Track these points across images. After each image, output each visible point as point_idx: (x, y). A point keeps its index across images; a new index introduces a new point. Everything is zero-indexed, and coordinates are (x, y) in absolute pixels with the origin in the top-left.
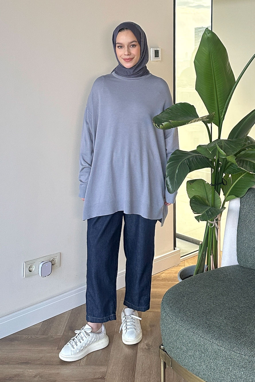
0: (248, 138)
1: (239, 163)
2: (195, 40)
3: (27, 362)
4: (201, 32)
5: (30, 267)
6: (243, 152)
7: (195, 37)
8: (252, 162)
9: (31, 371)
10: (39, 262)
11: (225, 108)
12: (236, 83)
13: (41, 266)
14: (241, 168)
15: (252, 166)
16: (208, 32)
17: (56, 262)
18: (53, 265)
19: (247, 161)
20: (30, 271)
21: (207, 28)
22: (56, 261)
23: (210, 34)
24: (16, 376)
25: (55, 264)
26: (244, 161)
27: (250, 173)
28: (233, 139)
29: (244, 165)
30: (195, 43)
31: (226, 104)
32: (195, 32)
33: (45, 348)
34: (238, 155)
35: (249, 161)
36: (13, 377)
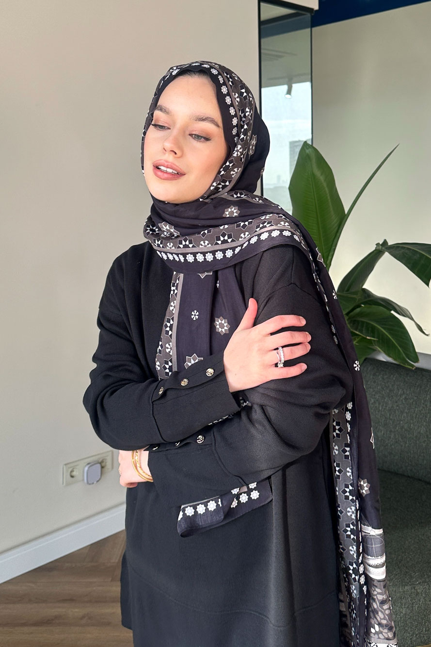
0: (365, 290)
1: (352, 325)
2: (291, 158)
3: (71, 600)
4: (298, 147)
5: (72, 471)
6: (358, 310)
7: (291, 154)
8: (369, 324)
9: (76, 610)
10: (85, 464)
11: (332, 250)
12: (346, 217)
13: (86, 469)
14: (354, 332)
15: (370, 329)
16: (308, 147)
17: (107, 464)
18: (102, 467)
19: (363, 322)
20: (72, 477)
21: (305, 142)
22: (106, 462)
23: (310, 150)
24: (56, 617)
25: (105, 466)
26: (358, 322)
27: (368, 338)
28: (343, 291)
29: (359, 328)
30: (291, 162)
31: (334, 245)
32: (291, 147)
33: (95, 580)
34: (352, 314)
35: (367, 323)
36: (53, 620)
